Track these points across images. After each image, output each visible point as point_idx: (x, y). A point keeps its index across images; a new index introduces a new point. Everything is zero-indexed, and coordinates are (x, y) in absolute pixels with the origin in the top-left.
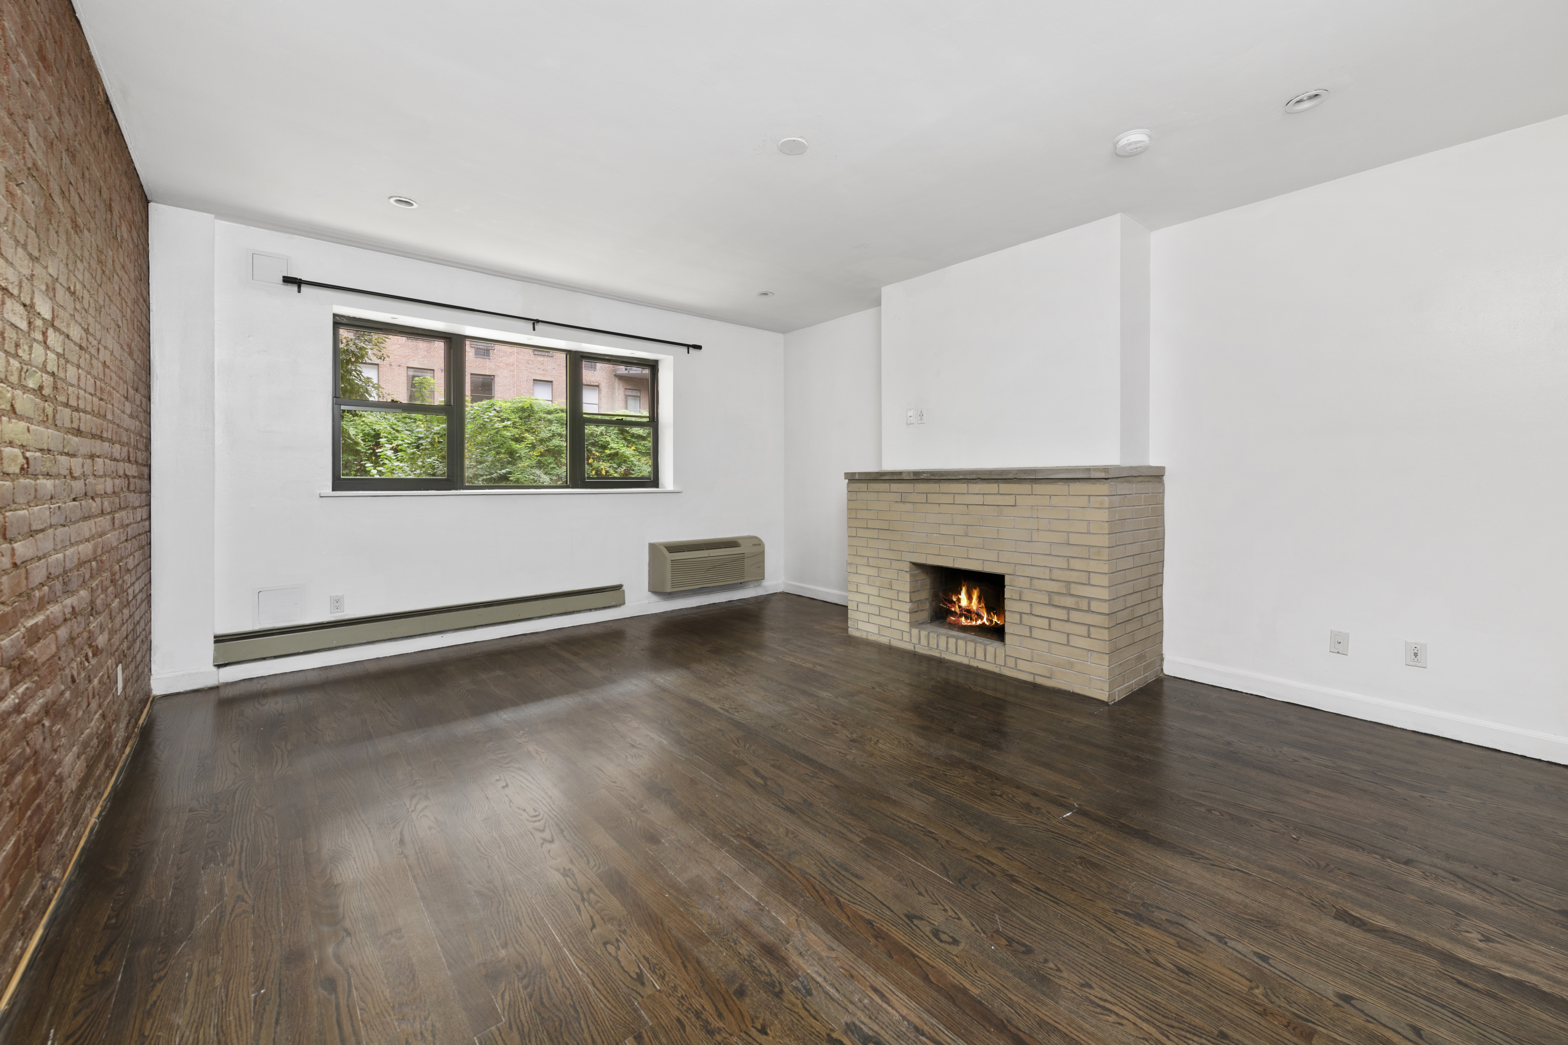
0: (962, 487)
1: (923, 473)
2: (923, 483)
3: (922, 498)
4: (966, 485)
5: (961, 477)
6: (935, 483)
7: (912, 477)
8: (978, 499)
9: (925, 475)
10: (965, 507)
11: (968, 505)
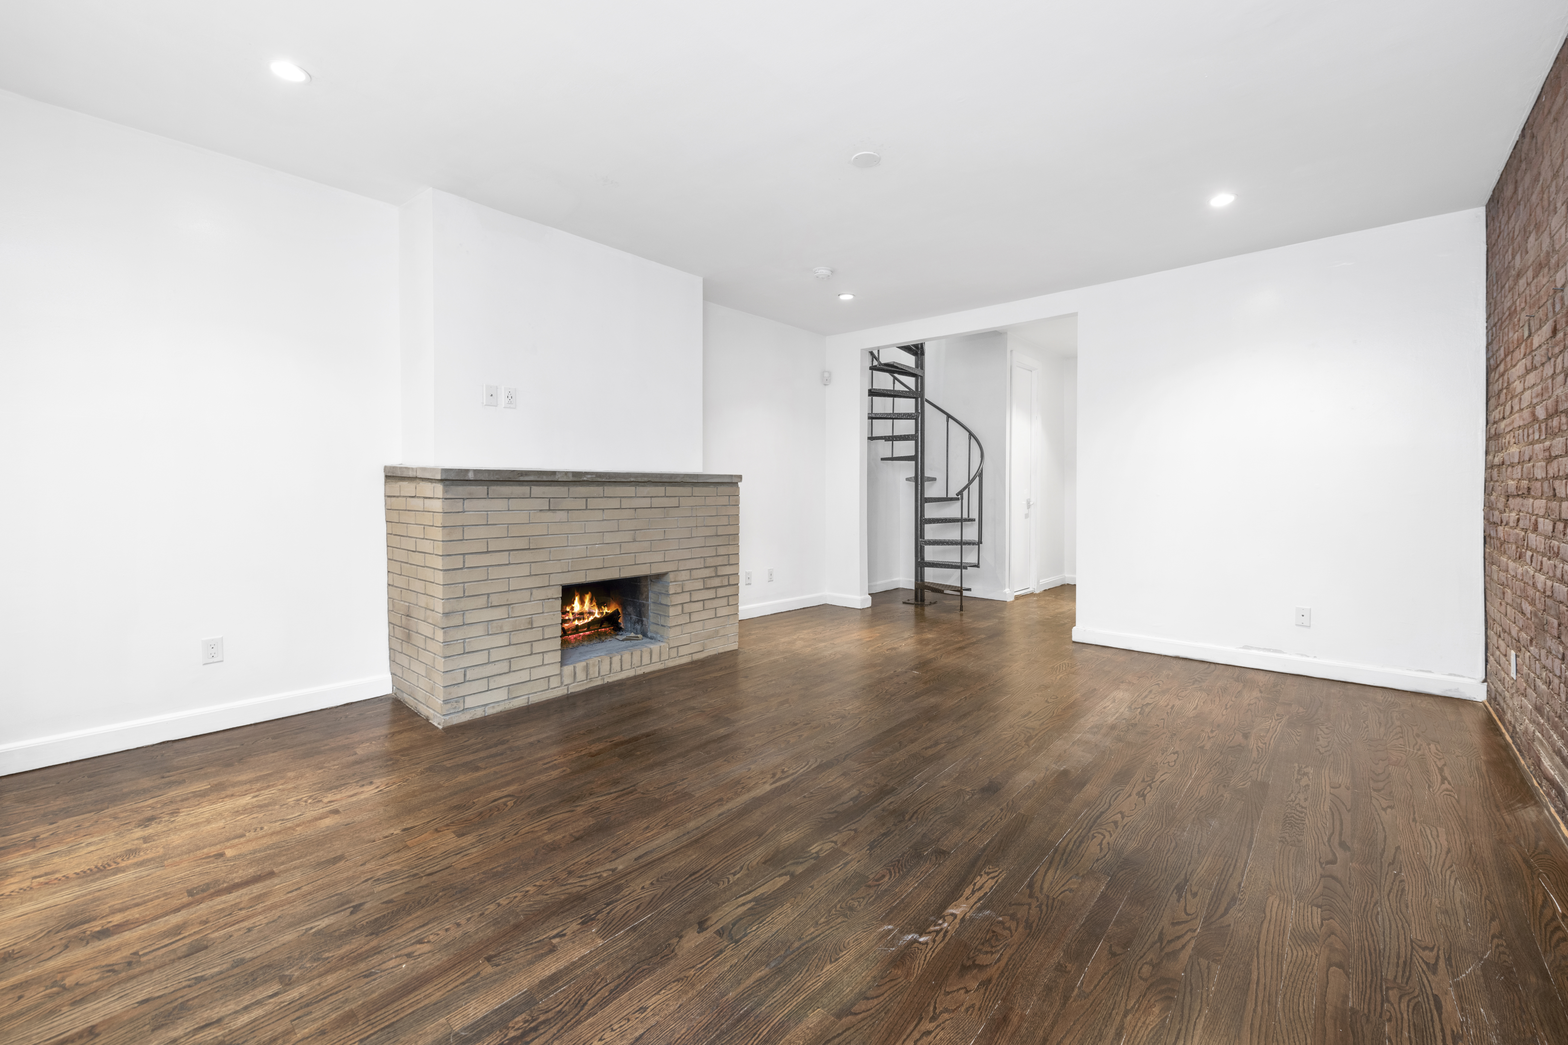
0: (630, 490)
1: (586, 473)
2: (582, 486)
3: (581, 504)
4: (634, 488)
5: (632, 479)
6: (598, 486)
7: (571, 479)
8: (646, 502)
9: (589, 476)
10: (633, 511)
11: (635, 509)
